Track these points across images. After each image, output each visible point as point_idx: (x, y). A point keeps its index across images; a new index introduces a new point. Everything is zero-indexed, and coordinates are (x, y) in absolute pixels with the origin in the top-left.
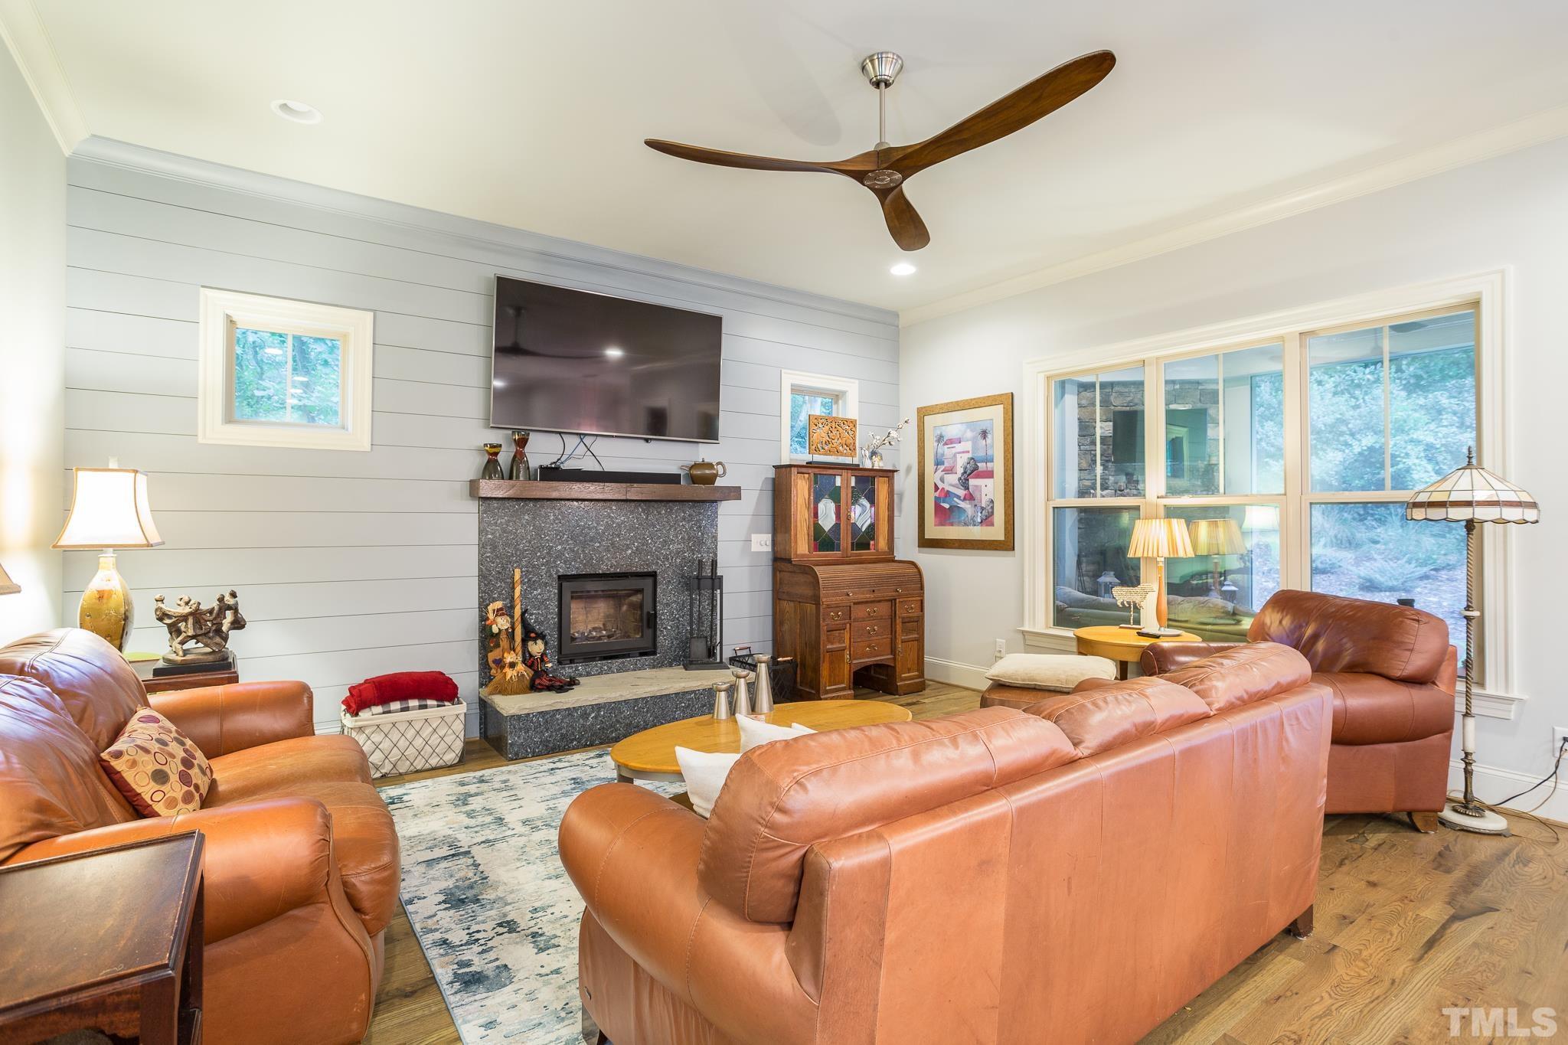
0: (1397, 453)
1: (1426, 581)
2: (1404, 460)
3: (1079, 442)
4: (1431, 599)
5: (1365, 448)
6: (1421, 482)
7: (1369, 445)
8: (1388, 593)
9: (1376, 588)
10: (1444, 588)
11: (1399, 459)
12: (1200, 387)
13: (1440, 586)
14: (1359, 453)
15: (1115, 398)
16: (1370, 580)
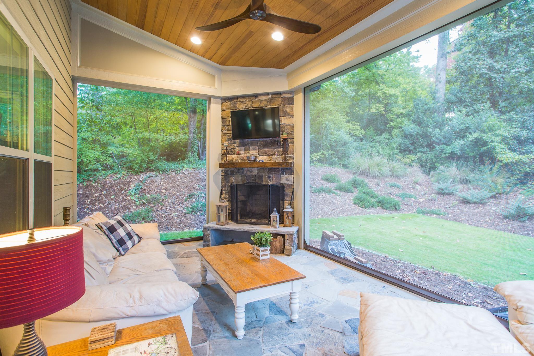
0: (487, 140)
1: (494, 199)
2: (491, 143)
3: (222, 129)
4: (493, 208)
5: (474, 138)
6: (500, 153)
7: (476, 137)
8: (473, 205)
9: (469, 203)
10: (502, 203)
11: (488, 143)
12: (282, 96)
13: (500, 201)
14: (471, 141)
15: (239, 105)
16: (465, 199)
